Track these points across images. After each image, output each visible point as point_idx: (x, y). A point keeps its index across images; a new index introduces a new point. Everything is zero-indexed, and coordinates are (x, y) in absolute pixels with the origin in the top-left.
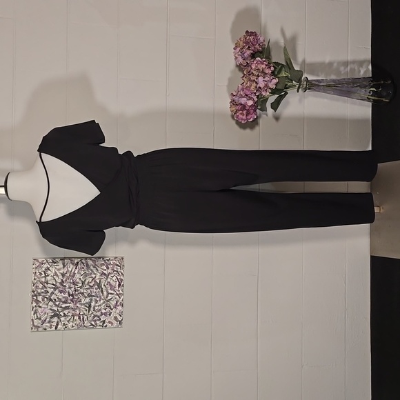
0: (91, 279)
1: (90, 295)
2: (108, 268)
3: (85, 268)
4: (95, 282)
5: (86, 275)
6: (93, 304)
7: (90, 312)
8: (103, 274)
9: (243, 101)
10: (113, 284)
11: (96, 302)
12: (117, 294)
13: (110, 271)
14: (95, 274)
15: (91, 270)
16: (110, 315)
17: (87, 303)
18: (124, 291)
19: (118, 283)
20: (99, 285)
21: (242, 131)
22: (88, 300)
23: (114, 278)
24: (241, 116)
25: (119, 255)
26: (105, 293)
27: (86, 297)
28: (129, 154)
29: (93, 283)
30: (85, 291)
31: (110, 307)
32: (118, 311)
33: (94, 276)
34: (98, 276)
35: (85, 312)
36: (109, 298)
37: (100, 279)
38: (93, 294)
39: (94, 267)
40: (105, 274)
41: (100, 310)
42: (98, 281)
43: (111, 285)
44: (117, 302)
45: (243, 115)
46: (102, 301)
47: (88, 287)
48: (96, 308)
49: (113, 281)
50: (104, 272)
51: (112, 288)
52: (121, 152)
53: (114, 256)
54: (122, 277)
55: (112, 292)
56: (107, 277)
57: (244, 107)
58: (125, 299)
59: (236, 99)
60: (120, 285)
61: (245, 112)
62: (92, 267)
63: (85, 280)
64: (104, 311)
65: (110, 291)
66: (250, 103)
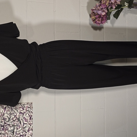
0: (14, 116)
1: (13, 126)
2: (23, 109)
3: (10, 110)
4: (17, 118)
5: (11, 114)
6: (15, 130)
7: (14, 135)
8: (21, 113)
9: (100, 12)
10: (27, 118)
11: (17, 129)
12: (29, 124)
13: (24, 111)
14: (16, 113)
15: (14, 111)
16: (25, 136)
17: (12, 130)
18: (33, 122)
19: (29, 117)
20: (19, 119)
21: (95, 31)
22: (12, 128)
23: (27, 115)
24: (98, 22)
25: (30, 102)
26: (22, 124)
27: (11, 127)
28: (34, 44)
29: (15, 118)
30: (11, 123)
31: (25, 131)
32: (30, 133)
33: (15, 114)
34: (18, 114)
35: (11, 135)
36: (25, 126)
37: (19, 116)
38: (15, 125)
39: (15, 109)
40: (22, 113)
41: (20, 133)
42: (18, 117)
43: (25, 119)
44: (29, 128)
45: (99, 21)
46: (21, 128)
47: (12, 121)
48: (17, 133)
49: (27, 116)
50: (22, 112)
51: (26, 120)
52: (30, 42)
53: (27, 102)
54: (32, 114)
55: (26, 123)
56: (23, 115)
57: (100, 16)
58: (34, 126)
59: (95, 11)
60: (30, 118)
61: (100, 19)
62: (14, 110)
63: (10, 117)
64: (22, 134)
65: (25, 122)
66: (104, 14)
